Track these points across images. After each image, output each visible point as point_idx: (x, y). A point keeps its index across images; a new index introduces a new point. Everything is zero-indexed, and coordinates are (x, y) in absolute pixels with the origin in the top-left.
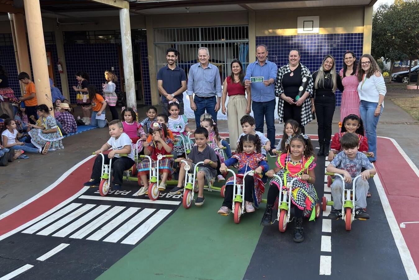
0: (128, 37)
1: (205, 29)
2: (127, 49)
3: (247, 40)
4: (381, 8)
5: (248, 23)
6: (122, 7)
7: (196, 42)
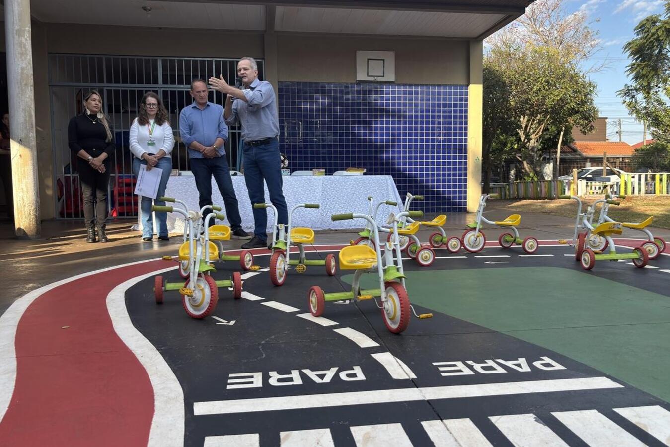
0: (26, 40)
1: (172, 62)
2: (22, 69)
5: (264, 56)
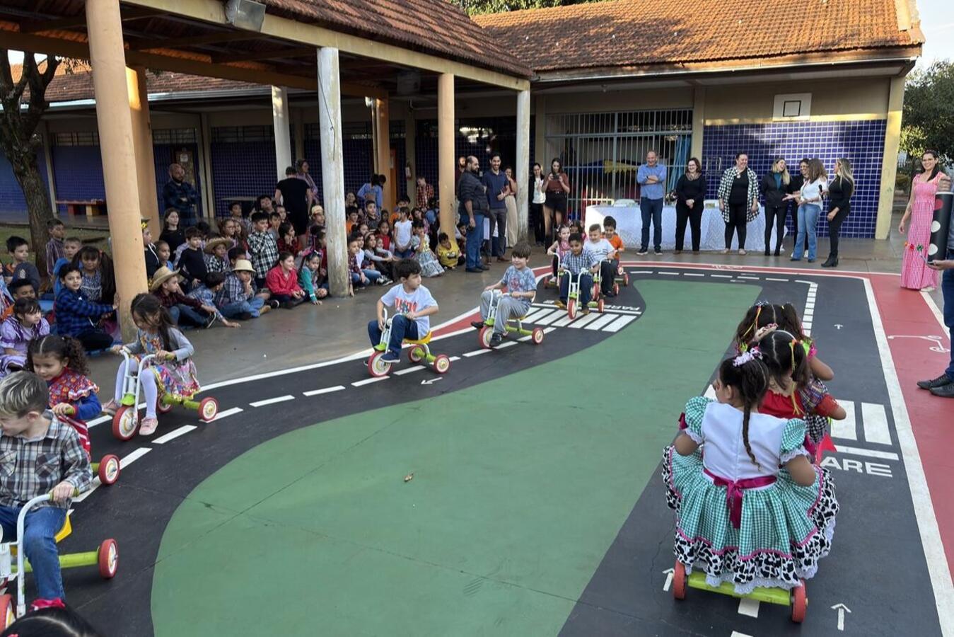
1: (625, 115)
3: (690, 132)
4: (936, 68)
5: (693, 106)
6: (521, 89)
7: (609, 135)
